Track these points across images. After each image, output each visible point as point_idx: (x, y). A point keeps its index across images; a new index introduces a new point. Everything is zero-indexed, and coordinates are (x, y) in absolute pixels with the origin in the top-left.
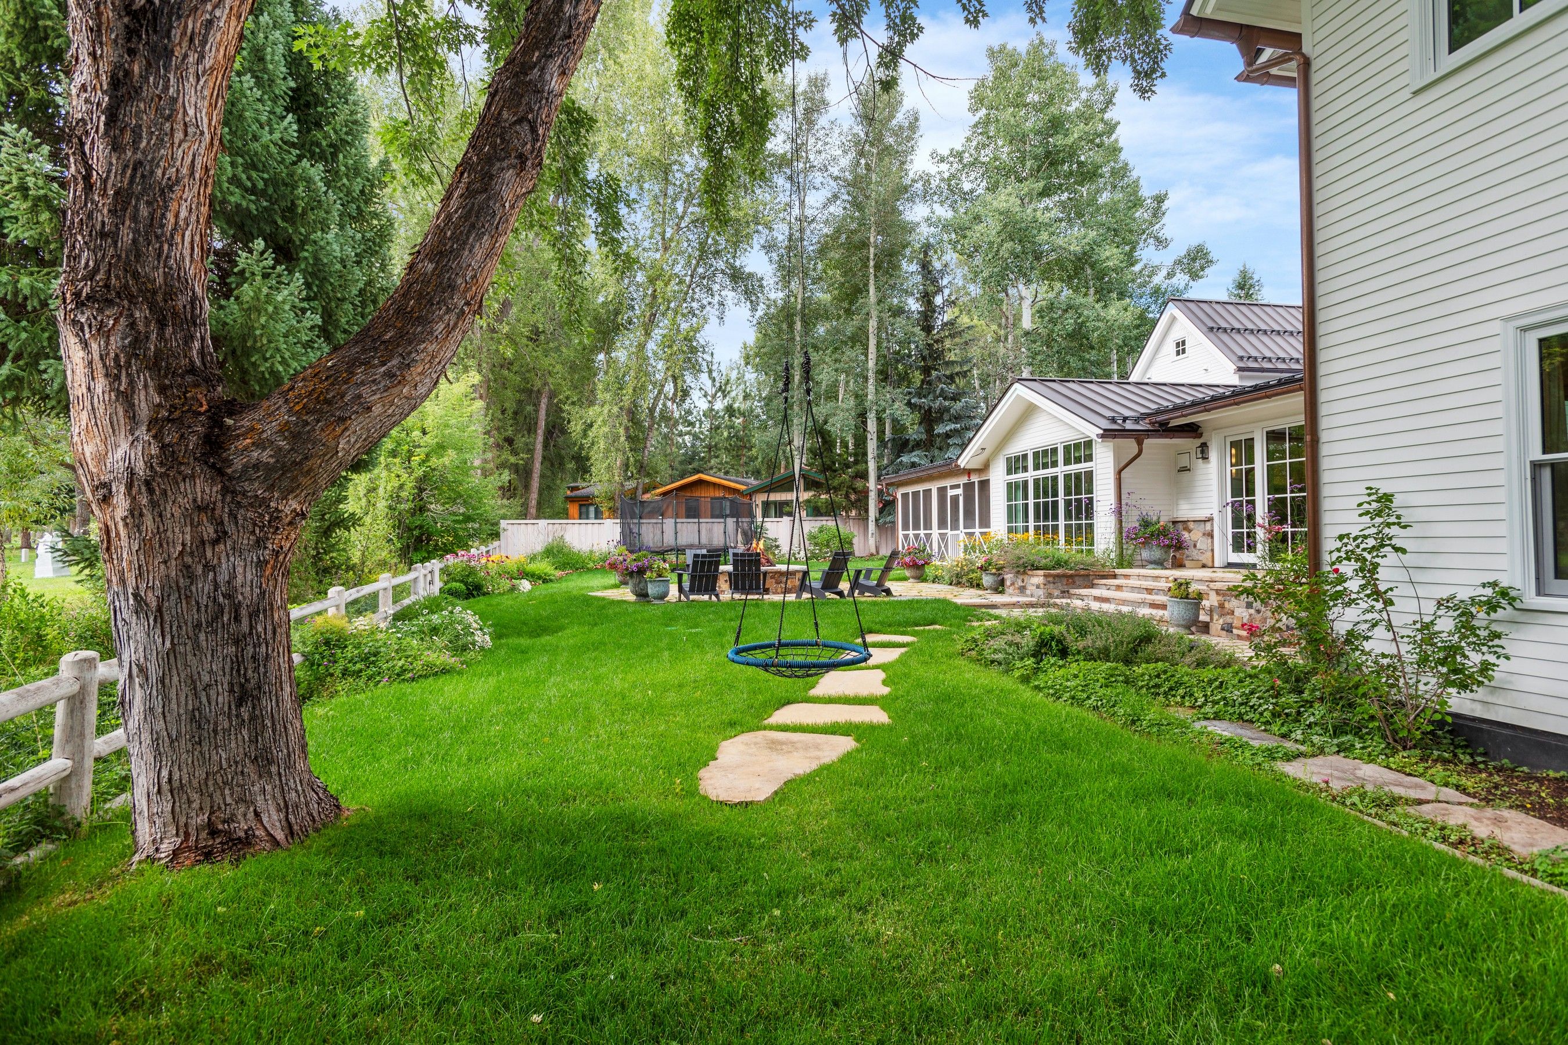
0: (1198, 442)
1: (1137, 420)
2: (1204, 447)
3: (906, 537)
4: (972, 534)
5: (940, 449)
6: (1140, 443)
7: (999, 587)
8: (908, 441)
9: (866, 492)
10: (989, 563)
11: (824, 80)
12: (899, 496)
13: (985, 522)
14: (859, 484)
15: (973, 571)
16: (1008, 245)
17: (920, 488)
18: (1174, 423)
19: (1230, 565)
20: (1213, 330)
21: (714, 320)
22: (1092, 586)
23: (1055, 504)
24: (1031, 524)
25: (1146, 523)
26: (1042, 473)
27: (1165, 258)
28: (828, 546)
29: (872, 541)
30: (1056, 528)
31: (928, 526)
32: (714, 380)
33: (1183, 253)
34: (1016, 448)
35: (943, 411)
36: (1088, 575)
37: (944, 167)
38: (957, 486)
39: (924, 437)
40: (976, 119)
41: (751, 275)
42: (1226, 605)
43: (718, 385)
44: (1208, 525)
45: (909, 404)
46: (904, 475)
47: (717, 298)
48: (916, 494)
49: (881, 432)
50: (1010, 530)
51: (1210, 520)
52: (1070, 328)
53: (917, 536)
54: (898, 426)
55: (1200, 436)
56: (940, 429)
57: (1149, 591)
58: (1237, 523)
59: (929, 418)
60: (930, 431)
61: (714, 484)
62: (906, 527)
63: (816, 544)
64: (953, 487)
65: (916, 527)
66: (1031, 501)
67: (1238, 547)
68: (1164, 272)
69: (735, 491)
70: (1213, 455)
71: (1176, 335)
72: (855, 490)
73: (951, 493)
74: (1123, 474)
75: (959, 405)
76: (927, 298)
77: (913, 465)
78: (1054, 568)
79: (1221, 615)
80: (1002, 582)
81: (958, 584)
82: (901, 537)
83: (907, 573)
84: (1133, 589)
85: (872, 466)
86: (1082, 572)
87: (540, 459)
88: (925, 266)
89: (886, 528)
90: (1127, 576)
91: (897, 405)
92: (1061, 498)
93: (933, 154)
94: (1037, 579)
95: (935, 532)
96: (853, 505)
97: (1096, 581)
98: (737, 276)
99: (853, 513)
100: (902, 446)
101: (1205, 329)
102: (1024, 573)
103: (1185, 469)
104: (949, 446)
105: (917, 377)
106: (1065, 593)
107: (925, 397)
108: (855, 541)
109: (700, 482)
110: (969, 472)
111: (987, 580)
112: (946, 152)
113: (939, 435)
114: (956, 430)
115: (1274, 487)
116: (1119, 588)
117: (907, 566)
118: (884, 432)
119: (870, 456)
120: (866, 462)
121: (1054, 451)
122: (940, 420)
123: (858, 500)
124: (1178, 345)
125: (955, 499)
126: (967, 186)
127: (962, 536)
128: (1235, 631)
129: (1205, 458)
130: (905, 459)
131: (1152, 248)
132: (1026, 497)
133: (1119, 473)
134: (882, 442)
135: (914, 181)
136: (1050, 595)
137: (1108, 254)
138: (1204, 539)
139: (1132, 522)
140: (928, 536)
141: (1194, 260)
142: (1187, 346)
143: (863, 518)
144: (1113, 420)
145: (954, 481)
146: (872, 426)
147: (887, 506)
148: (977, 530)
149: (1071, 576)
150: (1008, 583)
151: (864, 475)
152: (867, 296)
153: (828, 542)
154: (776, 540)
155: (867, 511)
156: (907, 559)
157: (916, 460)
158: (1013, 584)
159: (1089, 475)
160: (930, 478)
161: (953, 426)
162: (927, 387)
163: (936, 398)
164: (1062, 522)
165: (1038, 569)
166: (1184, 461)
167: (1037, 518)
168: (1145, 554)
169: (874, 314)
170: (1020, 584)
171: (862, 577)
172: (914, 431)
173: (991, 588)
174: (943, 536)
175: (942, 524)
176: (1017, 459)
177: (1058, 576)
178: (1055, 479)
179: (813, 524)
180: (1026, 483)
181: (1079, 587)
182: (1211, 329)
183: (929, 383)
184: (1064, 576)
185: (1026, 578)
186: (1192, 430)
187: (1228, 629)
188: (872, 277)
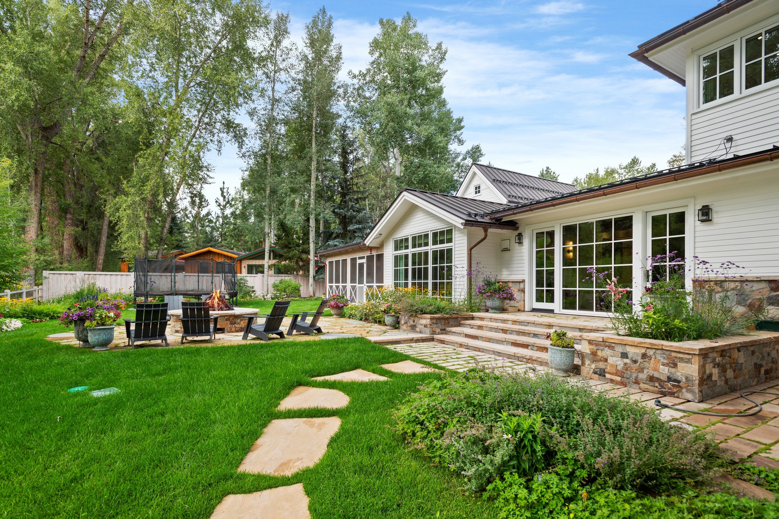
0: (516, 233)
1: (482, 216)
2: (520, 236)
3: (331, 287)
4: (372, 287)
5: (350, 238)
6: (486, 231)
7: (396, 325)
8: (333, 233)
9: (308, 262)
10: (390, 308)
11: (287, 17)
12: (327, 263)
13: (380, 279)
14: (304, 256)
15: (377, 313)
16: (391, 124)
17: (340, 258)
18: (505, 219)
19: (534, 310)
20: (494, 181)
21: (214, 152)
22: (459, 325)
23: (426, 269)
24: (410, 281)
25: (489, 283)
26: (417, 250)
27: (463, 149)
28: (285, 291)
29: (311, 289)
30: (426, 284)
31: (344, 281)
32: (224, 197)
33: (470, 148)
34: (401, 234)
35: (353, 217)
36: (457, 318)
37: (355, 81)
38: (363, 258)
39: (342, 231)
40: (373, 59)
41: (238, 125)
42: (599, 353)
43: (227, 200)
44: (522, 285)
45: (334, 212)
46: (330, 251)
47: (216, 138)
48: (337, 262)
49: (317, 228)
50: (396, 285)
51: (523, 281)
52: (421, 176)
53: (337, 287)
54: (327, 223)
55: (517, 229)
56: (351, 228)
57: (505, 331)
58: (539, 283)
59: (345, 221)
60: (345, 228)
61: (219, 254)
62: (331, 281)
63: (278, 290)
64: (360, 258)
65: (337, 281)
66: (410, 267)
67: (539, 299)
68: (461, 157)
69: (231, 258)
70: (526, 241)
71: (475, 183)
72: (301, 259)
73: (359, 261)
74: (473, 251)
75: (361, 215)
76: (345, 154)
77: (336, 246)
78: (435, 313)
79: (593, 361)
80: (398, 323)
81: (366, 320)
82: (328, 287)
83: (332, 312)
84: (491, 329)
85: (312, 246)
86: (454, 316)
87: (106, 235)
88: (344, 137)
89: (319, 281)
90: (482, 319)
91: (327, 211)
92: (430, 266)
93: (350, 72)
94: (425, 320)
95: (349, 285)
96: (301, 268)
97: (462, 322)
98: (229, 125)
99: (301, 273)
100: (329, 236)
101: (491, 180)
102: (416, 316)
103: (506, 250)
104: (355, 237)
105: (338, 199)
106: (444, 331)
107: (343, 209)
108: (301, 289)
109: (209, 252)
110: (371, 249)
111: (388, 319)
112: (357, 73)
113: (350, 231)
114: (359, 229)
115: (566, 262)
116: (480, 327)
117: (332, 307)
118: (319, 228)
119: (311, 240)
120: (309, 244)
121: (426, 236)
122: (351, 222)
123: (304, 265)
124: (476, 188)
125: (361, 265)
126: (368, 94)
127: (365, 288)
128: (608, 376)
129: (520, 243)
130: (331, 243)
131: (456, 144)
132: (406, 265)
133: (470, 250)
134: (318, 234)
135: (339, 87)
136: (434, 333)
137: (439, 139)
138: (519, 293)
139: (480, 282)
140: (344, 287)
141: (474, 152)
142: (481, 189)
143: (306, 276)
144: (469, 215)
145: (361, 255)
146: (312, 223)
147: (320, 269)
148: (375, 285)
149: (447, 319)
150: (402, 322)
151: (308, 252)
152: (310, 148)
153: (285, 289)
154: (253, 287)
155: (309, 271)
156: (332, 303)
157: (337, 244)
158: (406, 323)
159: (450, 251)
160: (347, 252)
161: (358, 226)
162: (344, 203)
163: (349, 210)
164: (430, 281)
165: (425, 313)
166: (506, 244)
167: (414, 278)
168: (489, 303)
169: (315, 158)
170: (412, 323)
171: (299, 319)
172: (335, 227)
173: (390, 326)
174: (353, 288)
175: (353, 280)
176: (401, 241)
177: (439, 319)
178: (426, 254)
179: (277, 278)
180: (407, 256)
181: (452, 326)
182: (494, 180)
183: (345, 202)
184: (443, 318)
185: (416, 319)
186: (513, 225)
187: (601, 373)
188: (314, 138)
